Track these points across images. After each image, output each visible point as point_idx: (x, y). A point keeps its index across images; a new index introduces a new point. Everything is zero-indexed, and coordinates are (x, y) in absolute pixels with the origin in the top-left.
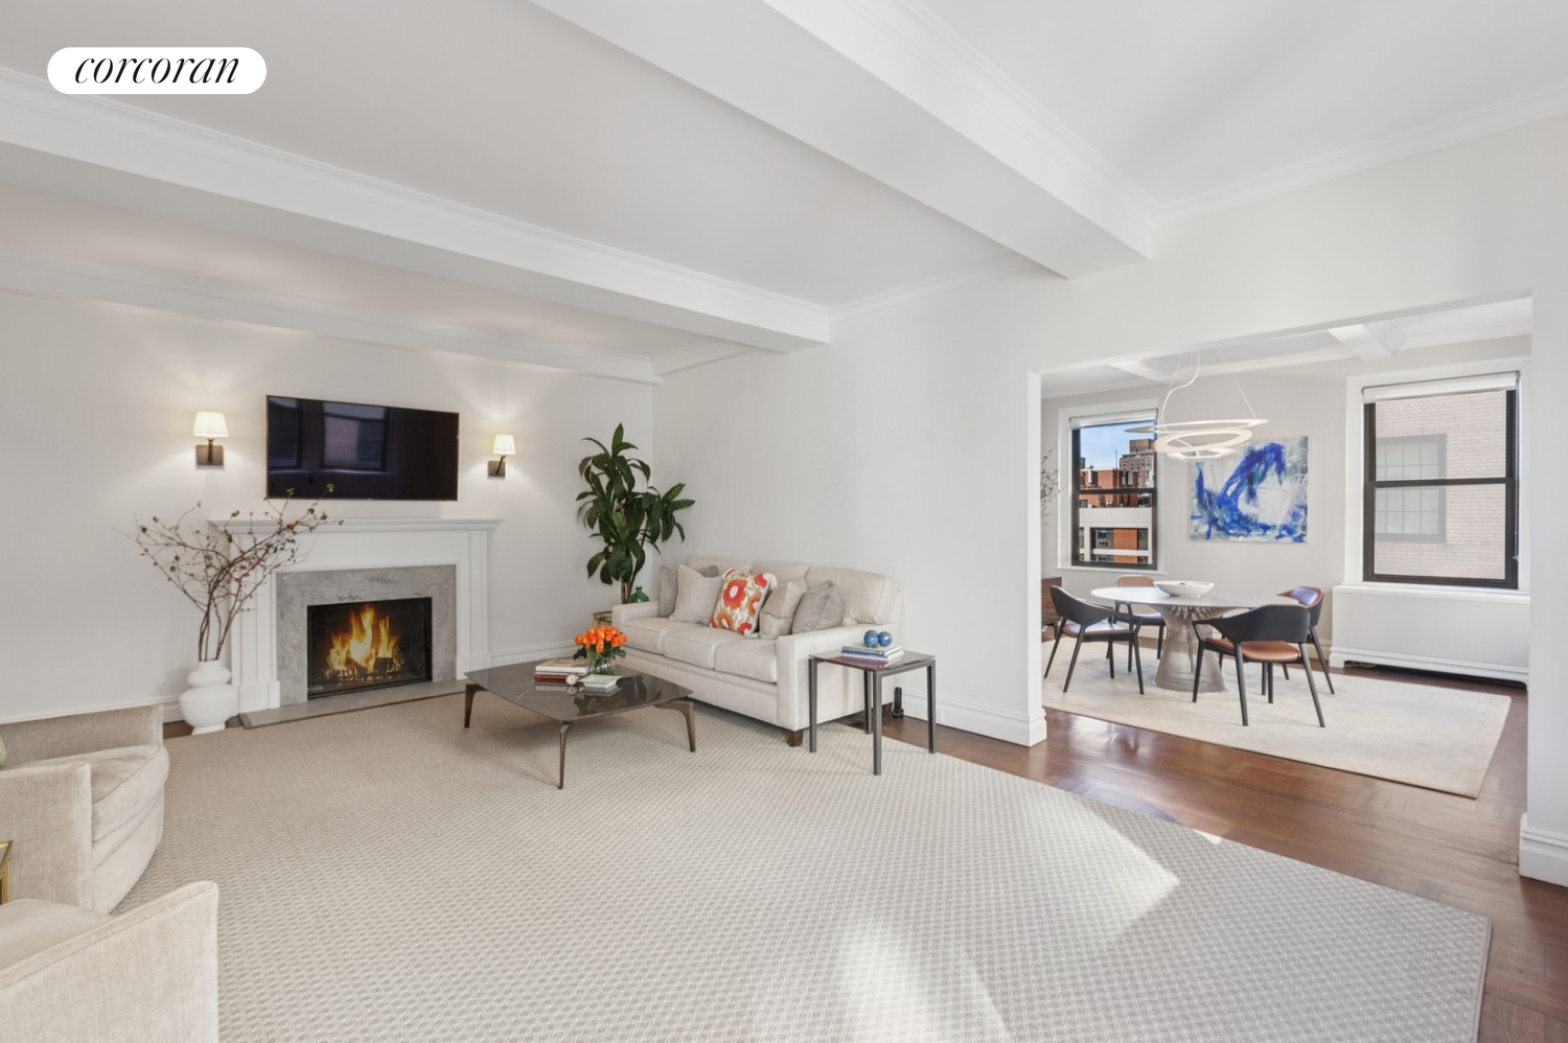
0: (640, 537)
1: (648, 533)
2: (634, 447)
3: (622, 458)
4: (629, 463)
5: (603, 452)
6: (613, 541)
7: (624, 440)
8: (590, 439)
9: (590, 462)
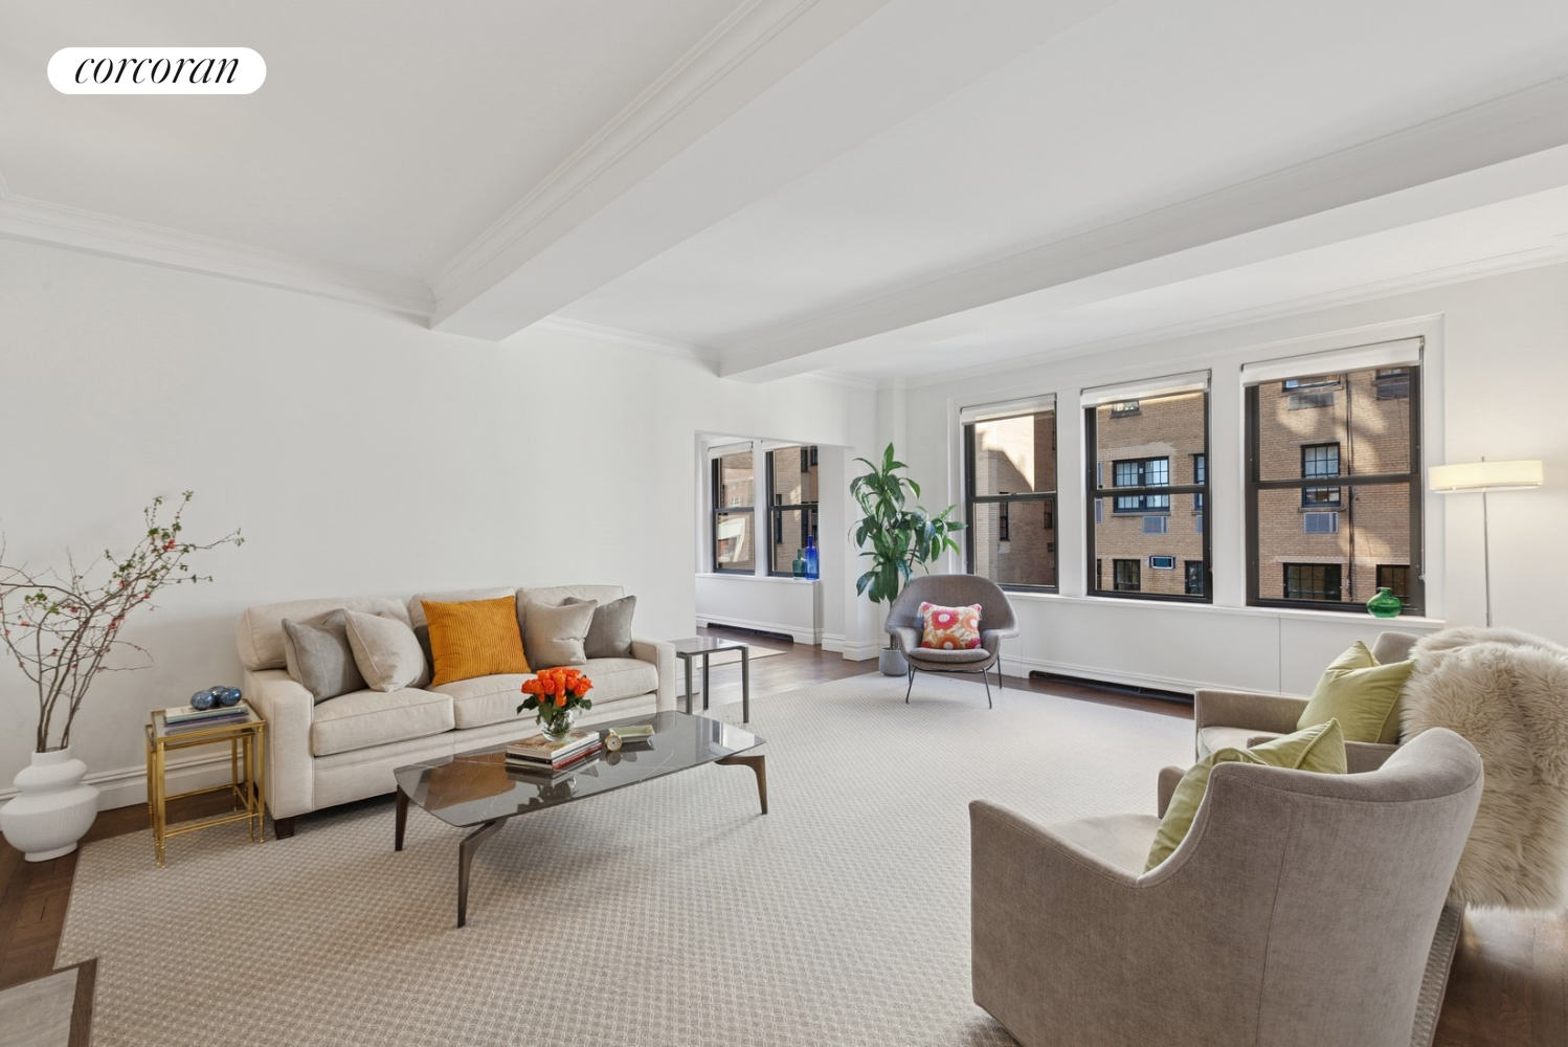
0: (908, 556)
1: (918, 554)
2: (904, 466)
3: (893, 477)
4: (900, 482)
5: (874, 472)
6: (881, 560)
7: (895, 459)
8: (861, 459)
9: (860, 483)
